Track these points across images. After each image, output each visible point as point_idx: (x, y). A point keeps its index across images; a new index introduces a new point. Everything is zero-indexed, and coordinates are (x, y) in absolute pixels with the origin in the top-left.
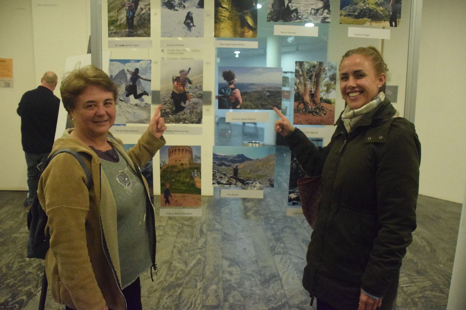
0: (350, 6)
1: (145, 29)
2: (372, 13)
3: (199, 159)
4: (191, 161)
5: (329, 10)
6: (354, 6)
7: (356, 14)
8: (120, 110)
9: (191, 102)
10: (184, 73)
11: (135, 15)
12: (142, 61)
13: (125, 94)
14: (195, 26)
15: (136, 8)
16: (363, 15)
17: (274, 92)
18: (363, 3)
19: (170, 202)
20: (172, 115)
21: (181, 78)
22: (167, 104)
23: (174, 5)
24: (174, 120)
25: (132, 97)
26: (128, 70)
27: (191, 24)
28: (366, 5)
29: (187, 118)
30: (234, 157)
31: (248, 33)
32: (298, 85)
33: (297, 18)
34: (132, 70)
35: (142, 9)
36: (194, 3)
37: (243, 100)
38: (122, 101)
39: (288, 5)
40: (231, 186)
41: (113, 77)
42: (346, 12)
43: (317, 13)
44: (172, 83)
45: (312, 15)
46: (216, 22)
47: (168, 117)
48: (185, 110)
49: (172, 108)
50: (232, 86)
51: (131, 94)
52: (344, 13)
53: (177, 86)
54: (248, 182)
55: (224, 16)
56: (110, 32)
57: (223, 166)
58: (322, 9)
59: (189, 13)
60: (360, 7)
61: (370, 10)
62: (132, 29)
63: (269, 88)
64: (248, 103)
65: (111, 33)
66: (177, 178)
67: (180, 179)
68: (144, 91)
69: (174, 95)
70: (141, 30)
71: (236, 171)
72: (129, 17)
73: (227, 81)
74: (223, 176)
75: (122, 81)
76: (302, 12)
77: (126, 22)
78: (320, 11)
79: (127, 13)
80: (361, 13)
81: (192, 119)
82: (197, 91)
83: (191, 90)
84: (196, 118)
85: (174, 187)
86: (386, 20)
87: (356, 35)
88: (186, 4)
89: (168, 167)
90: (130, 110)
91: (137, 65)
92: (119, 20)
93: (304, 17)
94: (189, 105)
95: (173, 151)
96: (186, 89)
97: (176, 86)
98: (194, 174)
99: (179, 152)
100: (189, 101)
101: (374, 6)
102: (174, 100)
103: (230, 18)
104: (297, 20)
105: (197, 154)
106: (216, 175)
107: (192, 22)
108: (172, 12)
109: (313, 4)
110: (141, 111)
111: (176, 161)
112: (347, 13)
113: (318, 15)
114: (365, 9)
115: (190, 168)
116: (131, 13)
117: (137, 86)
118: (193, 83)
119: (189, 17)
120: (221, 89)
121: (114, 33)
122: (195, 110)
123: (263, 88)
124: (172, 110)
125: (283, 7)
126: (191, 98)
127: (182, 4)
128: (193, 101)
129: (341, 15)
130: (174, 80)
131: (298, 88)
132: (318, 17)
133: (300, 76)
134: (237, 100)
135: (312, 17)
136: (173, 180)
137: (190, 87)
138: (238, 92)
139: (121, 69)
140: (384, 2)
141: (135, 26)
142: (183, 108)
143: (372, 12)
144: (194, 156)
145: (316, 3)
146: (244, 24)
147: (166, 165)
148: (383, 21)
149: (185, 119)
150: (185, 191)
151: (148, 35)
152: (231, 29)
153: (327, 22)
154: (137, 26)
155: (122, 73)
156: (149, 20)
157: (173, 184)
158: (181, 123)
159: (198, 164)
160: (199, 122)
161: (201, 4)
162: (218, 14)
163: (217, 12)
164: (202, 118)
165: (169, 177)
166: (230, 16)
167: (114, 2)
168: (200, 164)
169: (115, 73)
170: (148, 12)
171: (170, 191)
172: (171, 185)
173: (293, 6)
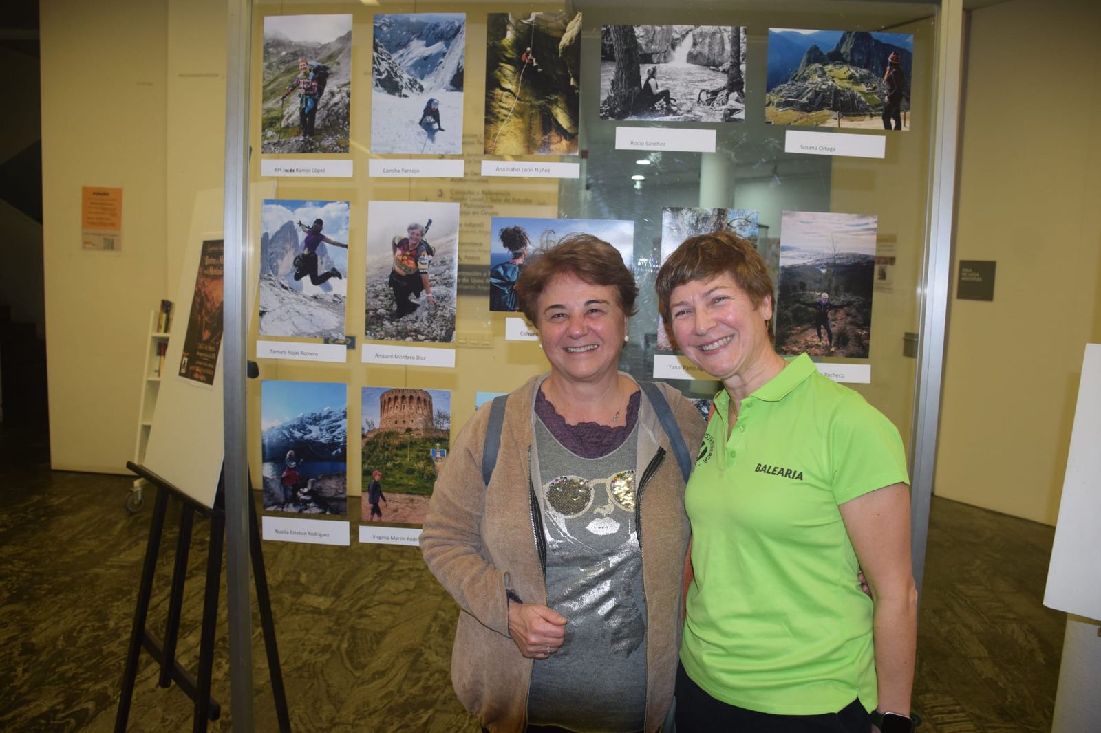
0: (789, 82)
1: (338, 136)
2: (842, 98)
3: (445, 421)
4: (429, 424)
5: (742, 92)
6: (799, 84)
7: (804, 100)
8: (281, 307)
9: (431, 295)
10: (417, 231)
11: (319, 107)
12: (329, 204)
13: (294, 274)
14: (443, 130)
15: (321, 91)
16: (820, 103)
18: (819, 77)
19: (382, 511)
20: (391, 321)
21: (411, 242)
22: (381, 298)
23: (400, 84)
24: (394, 333)
25: (307, 280)
26: (300, 224)
27: (436, 126)
28: (827, 80)
29: (422, 330)
31: (559, 144)
33: (669, 111)
34: (310, 223)
35: (333, 94)
36: (442, 80)
38: (286, 289)
39: (647, 83)
41: (270, 238)
42: (782, 97)
43: (714, 99)
44: (391, 252)
45: (701, 105)
46: (487, 122)
47: (382, 325)
48: (419, 310)
50: (521, 261)
51: (304, 275)
52: (776, 99)
53: (403, 260)
55: (506, 109)
56: (266, 142)
58: (726, 92)
59: (431, 101)
60: (813, 86)
61: (838, 93)
62: (311, 136)
65: (269, 144)
66: (399, 460)
67: (404, 463)
68: (331, 267)
69: (395, 279)
70: (330, 139)
72: (306, 111)
73: (511, 249)
75: (288, 246)
76: (679, 97)
77: (299, 121)
78: (721, 96)
79: (302, 102)
80: (817, 100)
81: (433, 332)
82: (444, 272)
83: (432, 269)
84: (442, 330)
85: (390, 479)
86: (875, 116)
87: (802, 148)
88: (425, 83)
90: (301, 308)
91: (319, 213)
92: (285, 118)
93: (684, 108)
94: (428, 300)
95: (390, 399)
96: (420, 266)
97: (400, 258)
98: (435, 453)
99: (402, 402)
100: (428, 293)
101: (846, 84)
102: (394, 290)
103: (519, 113)
105: (442, 409)
107: (437, 120)
108: (394, 99)
109: (705, 81)
110: (326, 311)
111: (396, 422)
112: (784, 100)
113: (715, 104)
114: (825, 91)
115: (426, 440)
116: (309, 103)
117: (319, 257)
118: (437, 252)
119: (431, 111)
120: (497, 267)
121: (274, 144)
122: (439, 313)
124: (391, 310)
125: (636, 88)
126: (432, 286)
127: (416, 82)
129: (768, 105)
130: (395, 246)
132: (717, 109)
135: (701, 109)
136: (389, 464)
137: (430, 261)
139: (286, 221)
140: (870, 74)
141: (317, 129)
142: (415, 306)
143: (842, 95)
144: (435, 413)
145: (711, 77)
146: (549, 123)
147: (374, 430)
148: (868, 118)
149: (417, 331)
150: (415, 489)
151: (344, 149)
152: (521, 137)
153: (735, 120)
154: (321, 129)
155: (288, 228)
156: (347, 117)
157: (389, 473)
158: (409, 339)
159: (443, 431)
160: (447, 338)
161: (457, 82)
162: (494, 104)
163: (490, 99)
164: (454, 329)
165: (381, 458)
166: (518, 109)
167: (276, 79)
168: (448, 431)
169: (273, 229)
170: (347, 100)
171: (383, 487)
172: (385, 475)
173: (658, 86)
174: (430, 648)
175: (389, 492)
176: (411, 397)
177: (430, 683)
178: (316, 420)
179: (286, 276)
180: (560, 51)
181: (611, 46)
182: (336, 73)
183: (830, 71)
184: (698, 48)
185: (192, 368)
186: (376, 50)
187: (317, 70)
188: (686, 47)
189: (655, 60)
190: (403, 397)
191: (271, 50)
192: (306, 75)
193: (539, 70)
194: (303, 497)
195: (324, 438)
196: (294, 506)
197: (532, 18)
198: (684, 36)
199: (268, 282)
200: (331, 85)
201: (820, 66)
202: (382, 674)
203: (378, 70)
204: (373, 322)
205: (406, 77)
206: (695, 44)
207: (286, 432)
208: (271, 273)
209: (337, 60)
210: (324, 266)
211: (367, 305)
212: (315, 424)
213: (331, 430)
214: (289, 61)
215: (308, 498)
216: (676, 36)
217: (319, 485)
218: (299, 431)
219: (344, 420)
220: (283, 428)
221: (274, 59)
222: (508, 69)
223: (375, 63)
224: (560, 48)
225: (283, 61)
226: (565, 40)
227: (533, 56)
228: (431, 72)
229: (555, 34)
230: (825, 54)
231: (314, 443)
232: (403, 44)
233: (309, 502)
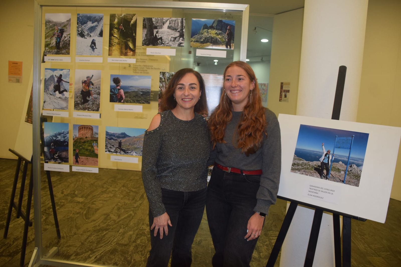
0: (198, 35)
1: (67, 50)
2: (213, 40)
3: (97, 135)
4: (92, 136)
5: (184, 37)
6: (200, 35)
7: (202, 40)
8: (50, 100)
9: (93, 97)
10: (89, 78)
11: (61, 41)
12: (64, 70)
13: (53, 90)
14: (97, 48)
15: (62, 36)
16: (207, 41)
17: (146, 92)
18: (207, 33)
19: (79, 162)
20: (81, 105)
21: (87, 82)
22: (78, 98)
23: (84, 35)
24: (82, 108)
25: (57, 92)
26: (56, 76)
27: (95, 47)
28: (209, 34)
29: (90, 107)
30: (119, 134)
31: (130, 53)
32: (161, 88)
33: (162, 43)
34: (58, 75)
35: (65, 37)
36: (97, 33)
37: (125, 97)
38: (51, 95)
39: (156, 35)
40: (117, 153)
41: (47, 80)
42: (195, 39)
43: (175, 40)
44: (82, 85)
45: (171, 42)
46: (110, 46)
47: (79, 106)
48: (89, 102)
49: (82, 100)
50: (119, 88)
51: (57, 91)
52: (194, 40)
53: (85, 87)
54: (128, 151)
55: (115, 42)
57: (112, 140)
58: (179, 38)
59: (93, 40)
60: (205, 36)
61: (212, 38)
62: (59, 49)
63: (142, 89)
64: (129, 99)
65: (47, 52)
66: (83, 146)
67: (85, 147)
68: (64, 89)
69: (82, 92)
70: (64, 50)
71: (120, 143)
72: (57, 42)
73: (116, 84)
74: (112, 147)
75: (52, 82)
76: (165, 39)
77: (55, 45)
78: (177, 39)
79: (56, 39)
80: (206, 40)
81: (94, 108)
82: (97, 90)
83: (93, 89)
84: (96, 108)
85: (81, 152)
86: (223, 45)
87: (201, 54)
88: (92, 34)
89: (78, 139)
90: (55, 101)
91: (61, 73)
92: (51, 44)
93: (166, 42)
94: (92, 99)
95: (81, 128)
96: (90, 89)
97: (84, 86)
98: (94, 145)
99: (84, 129)
100: (92, 97)
101: (215, 35)
102: (82, 96)
103: (119, 44)
104: (161, 44)
105: (96, 131)
106: (108, 146)
107: (95, 45)
108: (83, 39)
109: (173, 34)
110: (63, 102)
111: (83, 135)
112: (196, 40)
113: (176, 41)
114: (208, 37)
115: (91, 140)
116: (58, 40)
117: (61, 86)
118: (95, 84)
119: (93, 43)
120: (112, 89)
121: (48, 52)
122: (95, 103)
123: (139, 89)
124: (81, 102)
125: (152, 37)
126: (93, 95)
127: (89, 34)
128: (94, 96)
129: (191, 41)
130: (83, 83)
131: (161, 89)
132: (176, 43)
133: (163, 82)
134: (121, 97)
135: (171, 43)
136: (81, 148)
137: (93, 87)
138: (122, 91)
139: (51, 75)
140: (222, 32)
141: (60, 48)
142: (88, 101)
143: (213, 39)
144: (94, 132)
145: (174, 33)
146: (127, 47)
147: (77, 137)
148: (221, 45)
149: (89, 108)
150: (88, 155)
151: (68, 53)
152: (119, 51)
153: (181, 46)
154: (62, 48)
155: (52, 77)
156: (69, 44)
157: (81, 150)
158: (86, 110)
159: (96, 138)
160: (98, 110)
161: (101, 34)
162: (111, 41)
163: (110, 39)
164: (99, 107)
165: (78, 145)
166: (118, 42)
167: (49, 32)
168: (98, 138)
169: (48, 77)
170: (69, 39)
171: (79, 154)
172: (80, 151)
173: (159, 36)
174: (112, 214)
175: (81, 156)
176: (87, 128)
177: (109, 224)
178: (60, 134)
179: (52, 91)
180: (131, 25)
181: (146, 24)
182: (66, 31)
183: (210, 31)
184: (171, 24)
185: (28, 119)
186: (78, 24)
187: (61, 30)
188: (167, 24)
189: (158, 28)
190: (85, 128)
191: (47, 23)
192: (58, 31)
193: (125, 31)
194: (56, 157)
195: (62, 139)
196: (53, 160)
197: (123, 15)
198: (167, 21)
199: (46, 93)
200: (65, 34)
201: (207, 30)
202: (95, 220)
203: (78, 30)
204: (77, 106)
205: (86, 33)
206: (170, 23)
207: (51, 138)
208: (47, 90)
209: (67, 27)
210: (62, 88)
211: (75, 100)
212: (59, 135)
213: (64, 137)
214: (53, 27)
215: (57, 157)
216: (164, 21)
217: (60, 153)
218: (55, 137)
219: (68, 134)
220: (50, 136)
221: (48, 26)
222: (116, 30)
223: (77, 28)
224: (131, 24)
225: (51, 27)
226: (132, 22)
227: (123, 27)
228: (93, 31)
229: (129, 20)
230: (209, 26)
231: (59, 141)
232: (86, 23)
233: (58, 159)
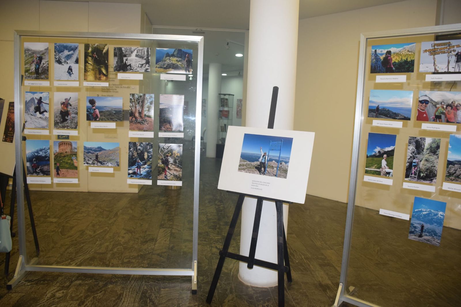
0: (161, 62)
1: (46, 75)
3: (76, 149)
4: (72, 150)
6: (164, 62)
7: (165, 66)
8: (31, 120)
10: (67, 100)
11: (40, 67)
12: (44, 93)
13: (34, 111)
14: (73, 74)
15: (40, 63)
16: (169, 67)
17: (118, 111)
18: (169, 60)
19: (60, 174)
20: (61, 123)
21: (66, 103)
22: (58, 117)
23: (62, 62)
24: (62, 127)
25: (38, 113)
26: (36, 98)
27: (71, 73)
28: (171, 61)
30: (96, 148)
31: (103, 78)
32: (131, 107)
33: (131, 69)
34: (38, 98)
35: (44, 64)
36: (73, 61)
37: (100, 116)
38: (32, 115)
39: (125, 62)
40: (95, 165)
41: (27, 102)
44: (60, 106)
45: (139, 68)
46: (85, 72)
47: (59, 124)
48: (68, 121)
49: (61, 119)
50: (94, 108)
51: (37, 112)
52: (158, 66)
53: (63, 108)
54: (104, 163)
55: (90, 69)
56: (26, 76)
57: (90, 154)
58: (145, 64)
59: (70, 66)
60: (167, 63)
61: (173, 64)
62: (38, 75)
63: (115, 109)
64: (103, 117)
65: (26, 77)
67: (65, 161)
68: (45, 110)
69: (61, 112)
70: (43, 76)
71: (97, 156)
72: (37, 68)
73: (91, 105)
74: (90, 159)
75: (32, 104)
77: (35, 71)
78: (144, 66)
79: (35, 66)
81: (72, 126)
82: (75, 110)
84: (74, 126)
85: (62, 165)
87: (165, 78)
88: (68, 62)
89: (58, 154)
90: (36, 120)
91: (41, 95)
92: (31, 70)
93: (135, 68)
94: (70, 118)
95: (61, 144)
96: (68, 109)
98: (73, 158)
100: (70, 116)
101: (176, 62)
102: (61, 115)
103: (93, 70)
104: (130, 70)
105: (75, 146)
106: (86, 159)
107: (72, 71)
108: (60, 66)
109: (140, 62)
110: (43, 121)
111: (63, 150)
112: (160, 66)
114: (170, 64)
115: (71, 154)
116: (37, 66)
117: (41, 107)
119: (70, 69)
120: (88, 109)
121: (28, 77)
122: (73, 121)
123: (112, 108)
125: (123, 63)
126: (71, 114)
127: (66, 61)
128: (72, 116)
129: (156, 67)
130: (61, 104)
131: (131, 109)
133: (133, 102)
134: (97, 115)
136: (61, 161)
137: (71, 108)
138: (97, 111)
139: (32, 97)
141: (40, 73)
142: (67, 120)
143: (175, 65)
144: (73, 147)
146: (101, 72)
147: (57, 152)
148: (181, 71)
149: (68, 126)
150: (68, 168)
151: (47, 78)
152: (93, 76)
153: (148, 71)
154: (41, 73)
155: (32, 99)
156: (48, 70)
157: (61, 164)
158: (66, 128)
159: (75, 152)
160: (76, 128)
161: (77, 61)
162: (86, 67)
163: (85, 66)
164: (77, 125)
165: (59, 159)
166: (92, 69)
167: (28, 59)
168: (76, 152)
169: (28, 99)
170: (48, 65)
171: (60, 167)
172: (60, 164)
173: (128, 63)
174: (88, 230)
175: (62, 169)
176: (67, 144)
177: (86, 238)
178: (41, 150)
179: (32, 112)
180: (103, 54)
181: (116, 53)
182: (44, 58)
183: (172, 59)
184: (138, 53)
185: (6, 139)
186: (55, 53)
187: (39, 57)
188: (135, 53)
189: (127, 56)
190: (65, 144)
191: (26, 51)
192: (36, 59)
193: (98, 59)
194: (38, 171)
195: (44, 155)
196: (36, 174)
197: (96, 45)
198: (134, 50)
199: (27, 114)
200: (43, 61)
201: (169, 58)
203: (56, 58)
204: (56, 124)
205: (63, 60)
206: (137, 52)
207: (33, 154)
208: (28, 111)
209: (45, 55)
210: (42, 109)
211: (55, 119)
212: (41, 151)
213: (45, 153)
214: (31, 55)
215: (39, 171)
216: (133, 50)
217: (42, 168)
218: (37, 153)
219: (49, 150)
220: (32, 152)
221: (27, 54)
222: (90, 58)
223: (55, 56)
224: (103, 53)
225: (30, 55)
226: (104, 51)
227: (96, 55)
228: (70, 58)
229: (102, 49)
230: (170, 54)
231: (41, 156)
232: (63, 51)
233: (40, 172)
